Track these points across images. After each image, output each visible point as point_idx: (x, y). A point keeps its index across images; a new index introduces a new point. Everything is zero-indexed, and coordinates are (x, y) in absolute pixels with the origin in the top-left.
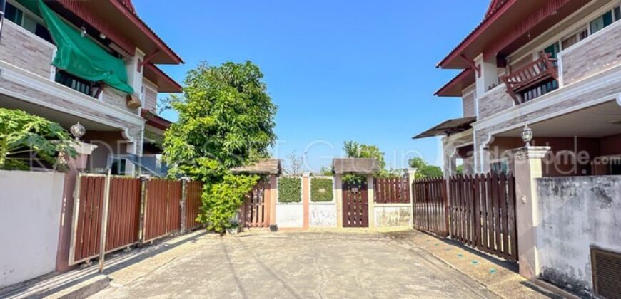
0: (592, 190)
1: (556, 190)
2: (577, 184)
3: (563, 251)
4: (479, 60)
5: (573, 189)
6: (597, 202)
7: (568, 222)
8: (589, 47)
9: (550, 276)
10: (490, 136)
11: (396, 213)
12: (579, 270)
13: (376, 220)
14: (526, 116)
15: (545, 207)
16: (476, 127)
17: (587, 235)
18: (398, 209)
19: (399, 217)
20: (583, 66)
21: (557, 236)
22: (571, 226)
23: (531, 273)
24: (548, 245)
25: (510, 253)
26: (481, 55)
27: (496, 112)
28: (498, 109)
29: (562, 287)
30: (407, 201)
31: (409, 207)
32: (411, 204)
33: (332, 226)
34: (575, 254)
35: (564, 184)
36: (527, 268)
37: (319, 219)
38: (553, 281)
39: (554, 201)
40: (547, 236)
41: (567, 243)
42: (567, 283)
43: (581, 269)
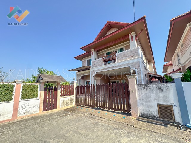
0: (157, 87)
1: (144, 88)
2: (152, 86)
3: (148, 106)
4: (93, 50)
5: (150, 87)
6: (158, 91)
7: (149, 97)
8: (123, 54)
9: (143, 115)
10: (96, 73)
11: (69, 100)
12: (154, 112)
13: (60, 105)
14: (107, 68)
15: (140, 93)
16: (91, 70)
17: (156, 101)
18: (70, 98)
19: (70, 101)
20: (122, 58)
21: (145, 102)
22: (150, 98)
23: (137, 115)
24: (142, 105)
25: (126, 110)
26: (94, 49)
27: (98, 66)
28: (99, 65)
29: (148, 118)
30: (73, 94)
31: (73, 97)
32: (74, 96)
33: (36, 112)
34: (152, 107)
35: (147, 86)
36: (135, 114)
37: (26, 110)
38: (144, 117)
39: (144, 91)
40: (142, 102)
41: (149, 104)
42: (149, 117)
43: (154, 111)
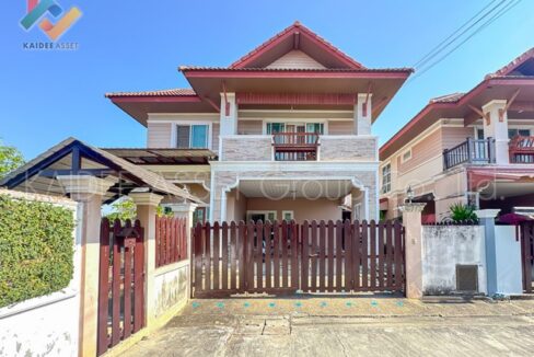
0: (457, 233)
1: (436, 234)
4: (228, 97)
5: (447, 233)
6: (459, 240)
9: (429, 291)
10: (238, 181)
11: (176, 280)
15: (428, 245)
16: (214, 167)
17: (454, 259)
18: (178, 271)
19: (178, 286)
20: (334, 152)
21: (436, 263)
22: (445, 255)
23: (419, 294)
24: (429, 271)
26: (233, 95)
27: (248, 159)
28: (252, 158)
29: (438, 295)
31: (186, 267)
32: (189, 262)
34: (447, 271)
35: (442, 230)
36: (415, 291)
39: (434, 241)
40: (429, 264)
41: (443, 267)
42: (441, 292)
43: (450, 280)
